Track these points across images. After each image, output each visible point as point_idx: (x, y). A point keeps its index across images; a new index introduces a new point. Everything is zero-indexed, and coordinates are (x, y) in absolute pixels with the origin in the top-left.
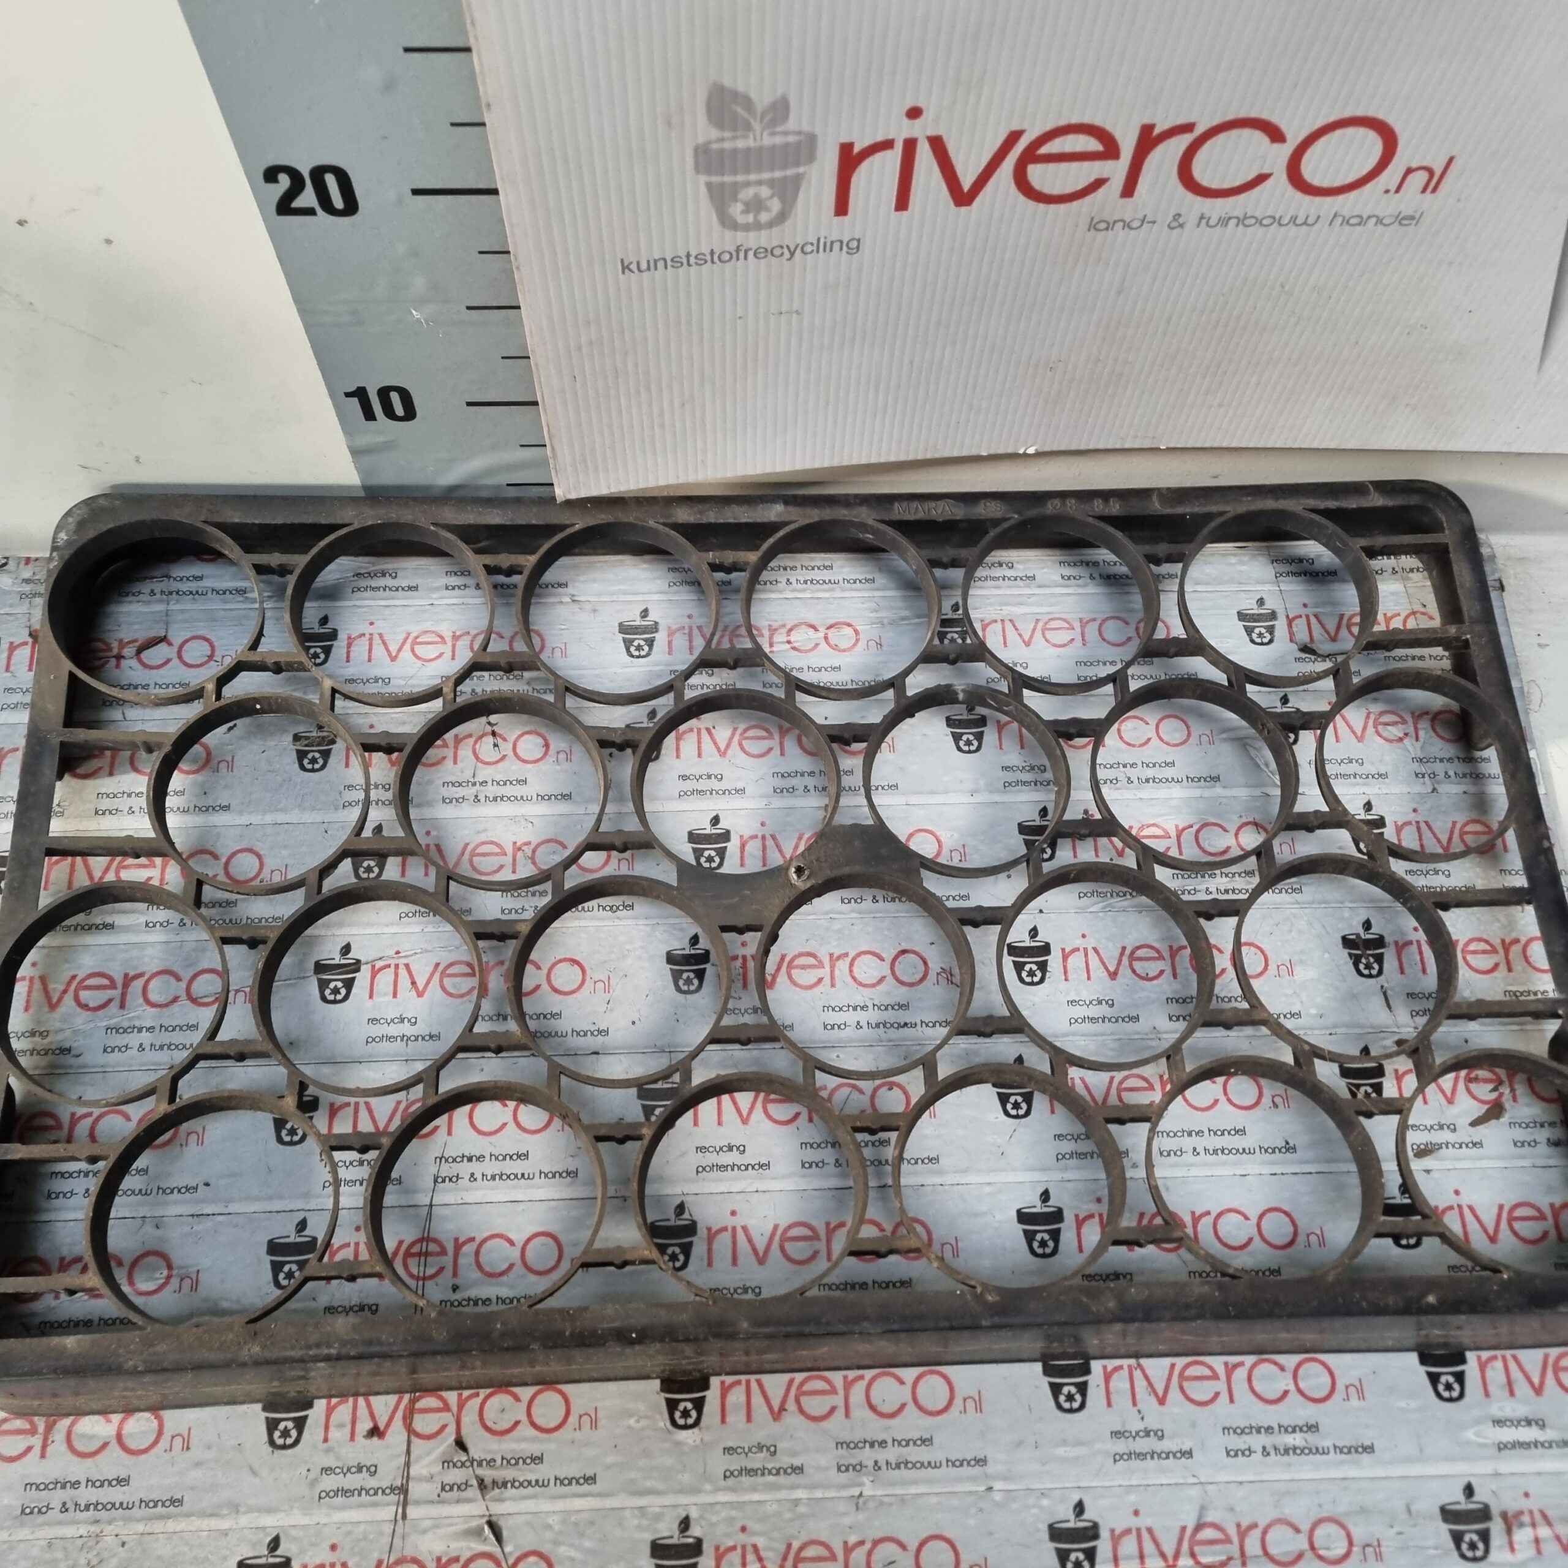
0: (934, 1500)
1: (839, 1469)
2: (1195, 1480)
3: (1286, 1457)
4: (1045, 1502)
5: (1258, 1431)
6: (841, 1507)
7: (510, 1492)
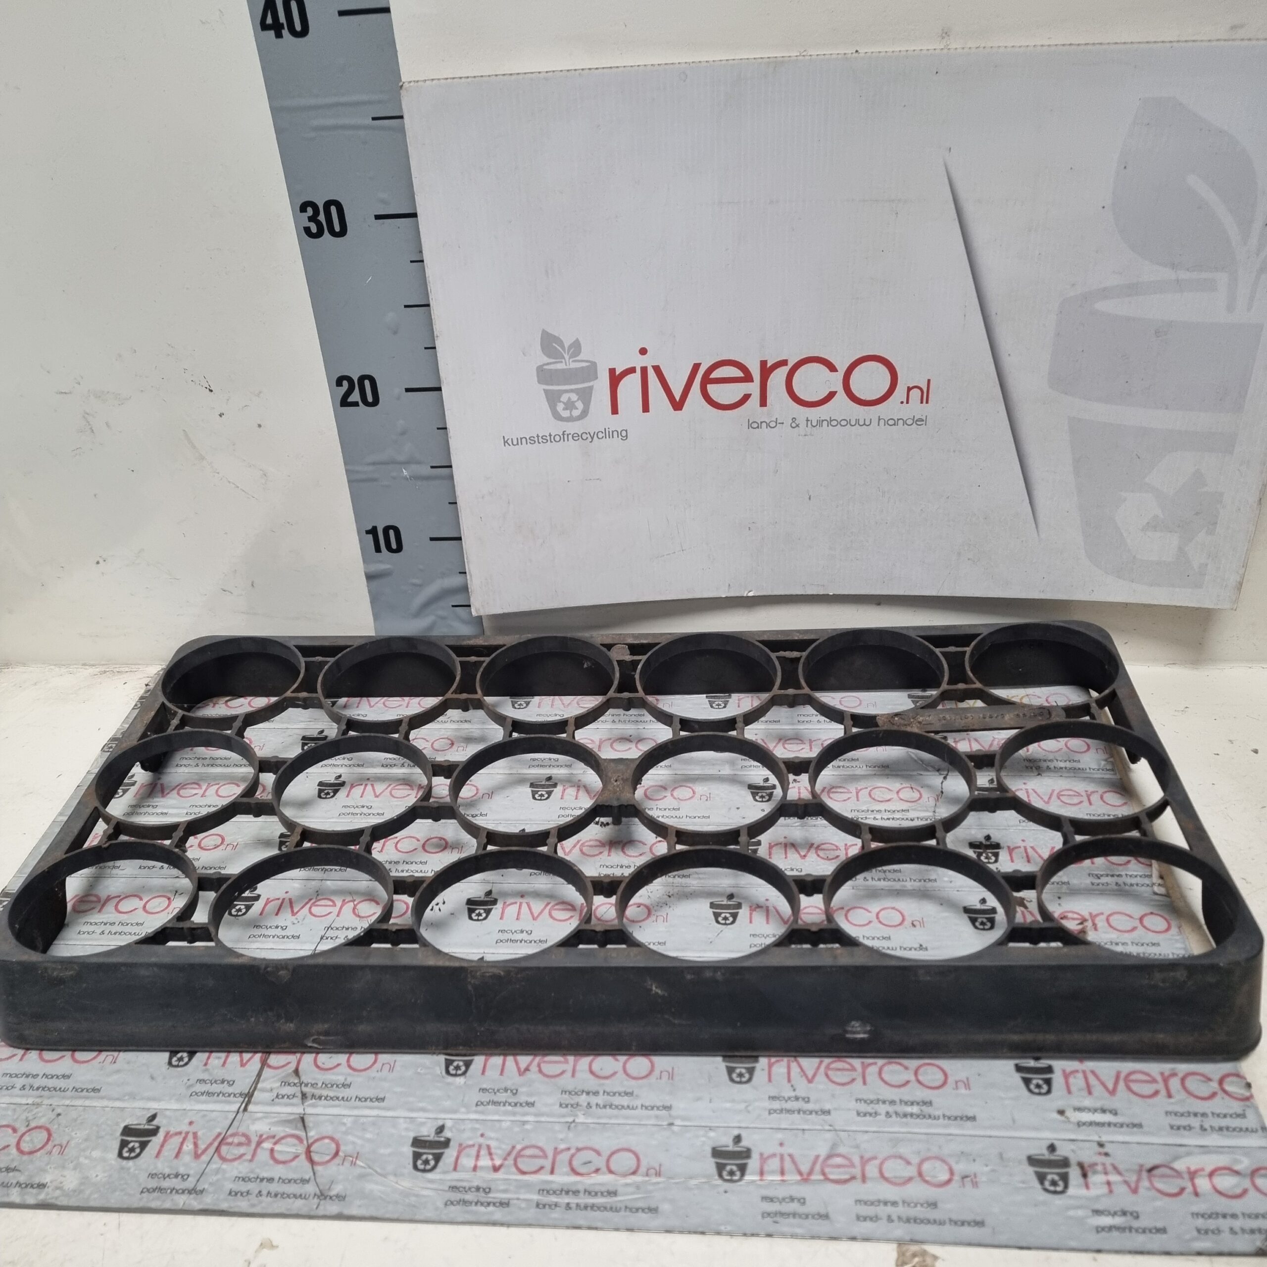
0: (628, 1127)
1: (561, 1105)
2: (831, 1128)
3: (904, 1120)
4: (712, 1134)
5: (884, 1102)
6: (557, 1127)
7: (323, 1102)
